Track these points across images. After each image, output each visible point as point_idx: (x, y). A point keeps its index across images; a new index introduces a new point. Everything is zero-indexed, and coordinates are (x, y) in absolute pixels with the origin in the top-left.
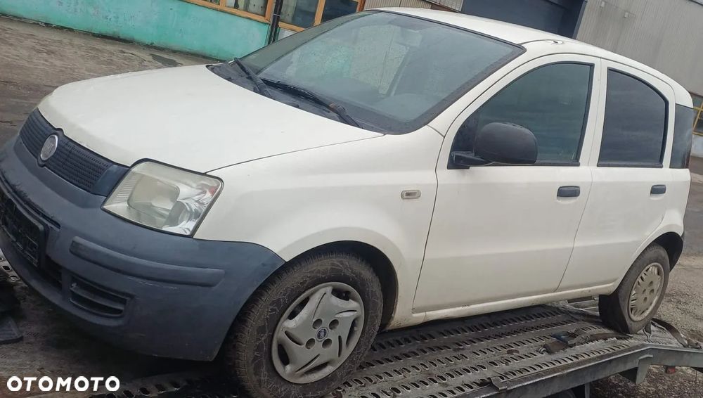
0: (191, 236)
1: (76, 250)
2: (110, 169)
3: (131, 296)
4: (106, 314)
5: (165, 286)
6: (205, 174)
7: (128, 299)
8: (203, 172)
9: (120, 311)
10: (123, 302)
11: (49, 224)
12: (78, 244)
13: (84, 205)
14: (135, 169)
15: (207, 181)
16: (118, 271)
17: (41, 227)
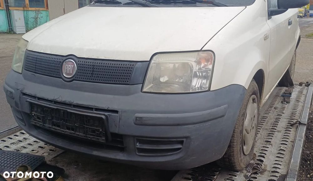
0: (209, 90)
1: (140, 122)
2: (137, 65)
3: (187, 138)
4: (169, 154)
5: (205, 124)
6: (201, 50)
7: (184, 140)
8: (200, 49)
9: (179, 149)
10: (181, 142)
11: (106, 114)
12: (141, 118)
13: (128, 94)
14: (153, 61)
15: (203, 55)
16: (178, 125)
17: (103, 117)
